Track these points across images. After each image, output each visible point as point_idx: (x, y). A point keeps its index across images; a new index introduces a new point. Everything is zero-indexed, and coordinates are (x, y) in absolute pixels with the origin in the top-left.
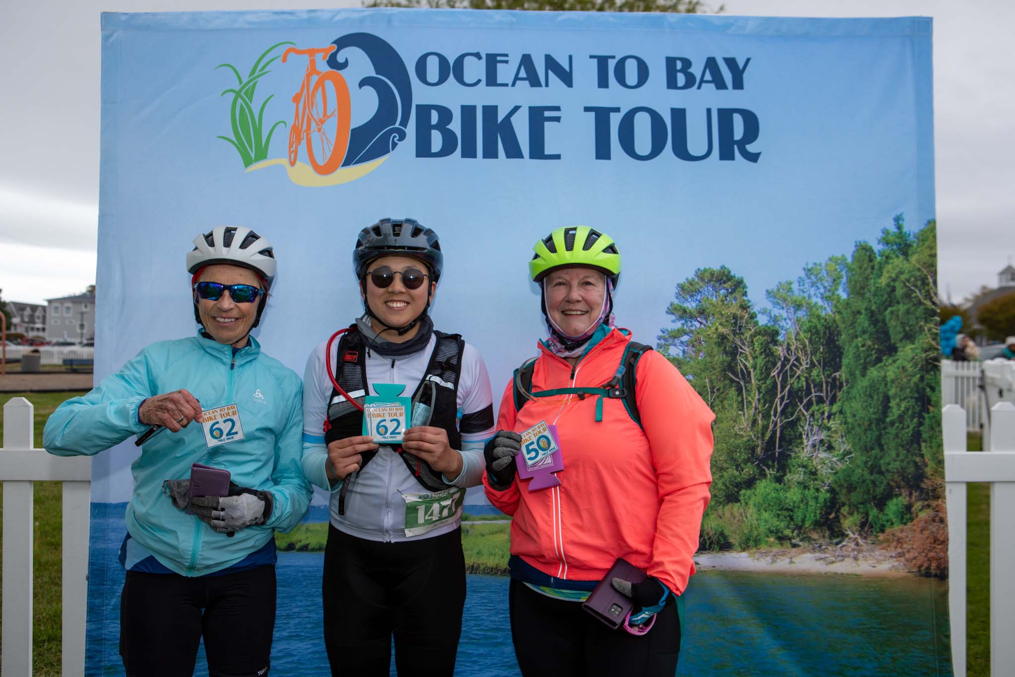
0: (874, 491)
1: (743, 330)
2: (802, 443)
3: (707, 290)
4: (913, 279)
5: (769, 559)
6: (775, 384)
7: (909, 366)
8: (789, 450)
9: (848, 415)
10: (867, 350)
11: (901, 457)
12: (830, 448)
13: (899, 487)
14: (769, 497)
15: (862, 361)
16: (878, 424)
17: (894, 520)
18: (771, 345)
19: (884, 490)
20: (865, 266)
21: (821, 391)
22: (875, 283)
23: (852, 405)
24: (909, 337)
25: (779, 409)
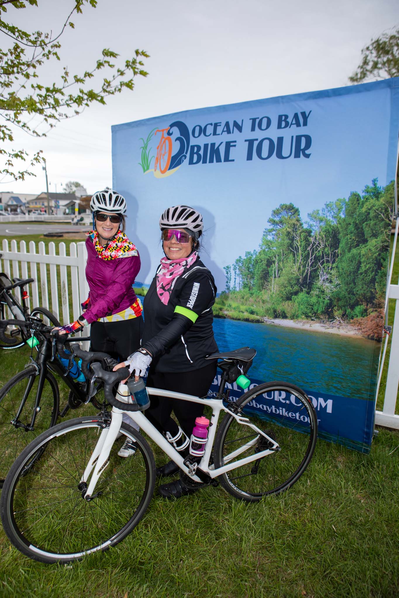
0: (350, 302)
1: (297, 230)
2: (319, 279)
3: (284, 213)
4: (380, 209)
5: (301, 324)
6: (309, 253)
7: (373, 249)
8: (314, 281)
9: (340, 268)
10: (352, 241)
11: (364, 289)
12: (331, 282)
13: (362, 301)
14: (304, 299)
15: (349, 246)
16: (354, 273)
17: (358, 315)
18: (308, 237)
19: (354, 302)
20: (355, 203)
21: (329, 257)
22: (359, 211)
23: (343, 264)
24: (375, 236)
25: (310, 264)
